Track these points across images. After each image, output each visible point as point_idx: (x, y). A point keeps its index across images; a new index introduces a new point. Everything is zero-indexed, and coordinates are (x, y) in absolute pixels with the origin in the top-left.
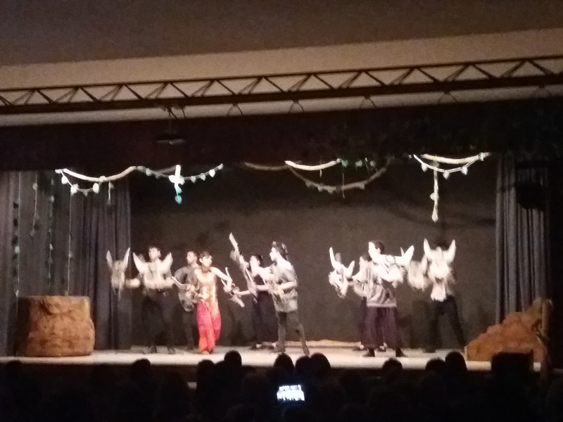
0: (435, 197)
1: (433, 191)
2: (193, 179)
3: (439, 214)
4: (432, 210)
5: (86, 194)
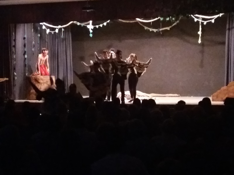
0: (200, 33)
1: (199, 31)
2: (97, 26)
3: (201, 40)
4: (198, 38)
5: (53, 33)
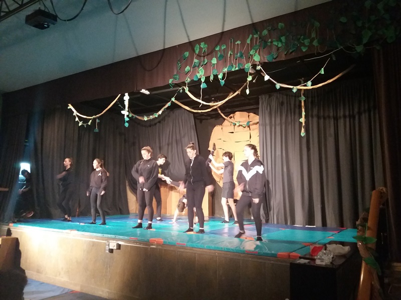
5: (85, 126)
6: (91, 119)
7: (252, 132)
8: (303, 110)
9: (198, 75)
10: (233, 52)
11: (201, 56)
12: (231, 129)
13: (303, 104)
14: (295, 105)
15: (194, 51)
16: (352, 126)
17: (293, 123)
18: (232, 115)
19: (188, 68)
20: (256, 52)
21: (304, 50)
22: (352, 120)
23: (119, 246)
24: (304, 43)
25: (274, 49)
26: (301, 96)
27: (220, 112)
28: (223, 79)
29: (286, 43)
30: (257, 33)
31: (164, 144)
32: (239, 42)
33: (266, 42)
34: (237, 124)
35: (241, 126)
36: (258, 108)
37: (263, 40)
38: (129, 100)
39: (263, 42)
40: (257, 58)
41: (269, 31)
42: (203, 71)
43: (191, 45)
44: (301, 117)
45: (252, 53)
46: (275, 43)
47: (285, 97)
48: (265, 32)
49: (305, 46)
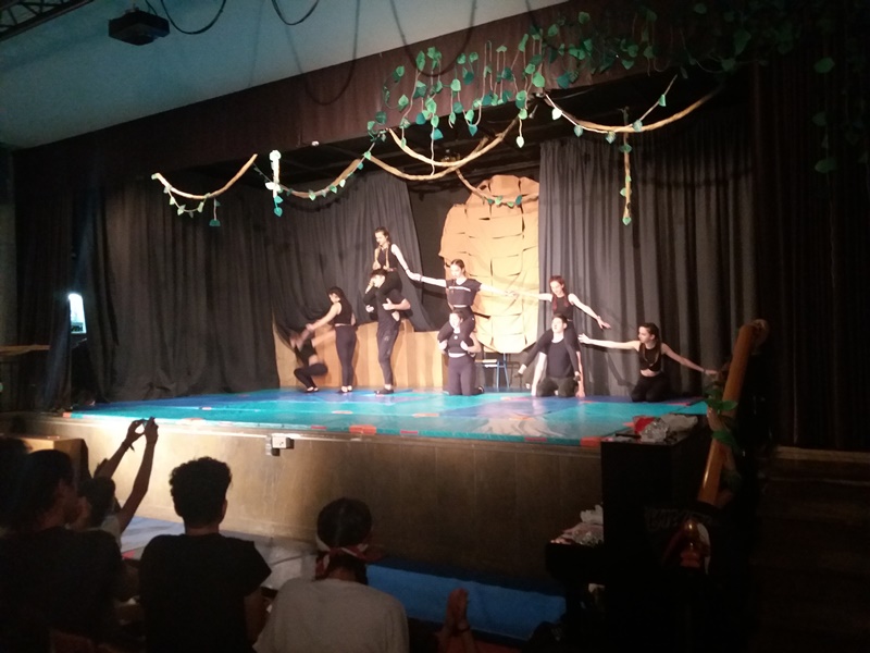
5: (192, 216)
6: (202, 200)
7: (526, 216)
8: (628, 171)
9: (426, 114)
10: (493, 68)
11: (428, 76)
12: (485, 211)
13: (627, 160)
14: (611, 161)
15: (415, 66)
16: (721, 201)
17: (607, 198)
18: (485, 183)
19: (403, 100)
20: (537, 69)
21: (627, 67)
22: (721, 189)
23: (291, 443)
24: (627, 53)
25: (571, 63)
26: (622, 144)
27: (461, 177)
28: (474, 122)
29: (594, 53)
30: (538, 31)
31: (348, 246)
32: (503, 49)
33: (555, 49)
34: (498, 202)
35: (506, 204)
36: (538, 167)
37: (551, 45)
38: (280, 160)
39: (549, 49)
40: (538, 82)
41: (561, 28)
42: (435, 105)
43: (408, 53)
44: (622, 185)
45: (529, 69)
46: (573, 52)
47: (592, 145)
48: (554, 30)
49: (629, 59)
